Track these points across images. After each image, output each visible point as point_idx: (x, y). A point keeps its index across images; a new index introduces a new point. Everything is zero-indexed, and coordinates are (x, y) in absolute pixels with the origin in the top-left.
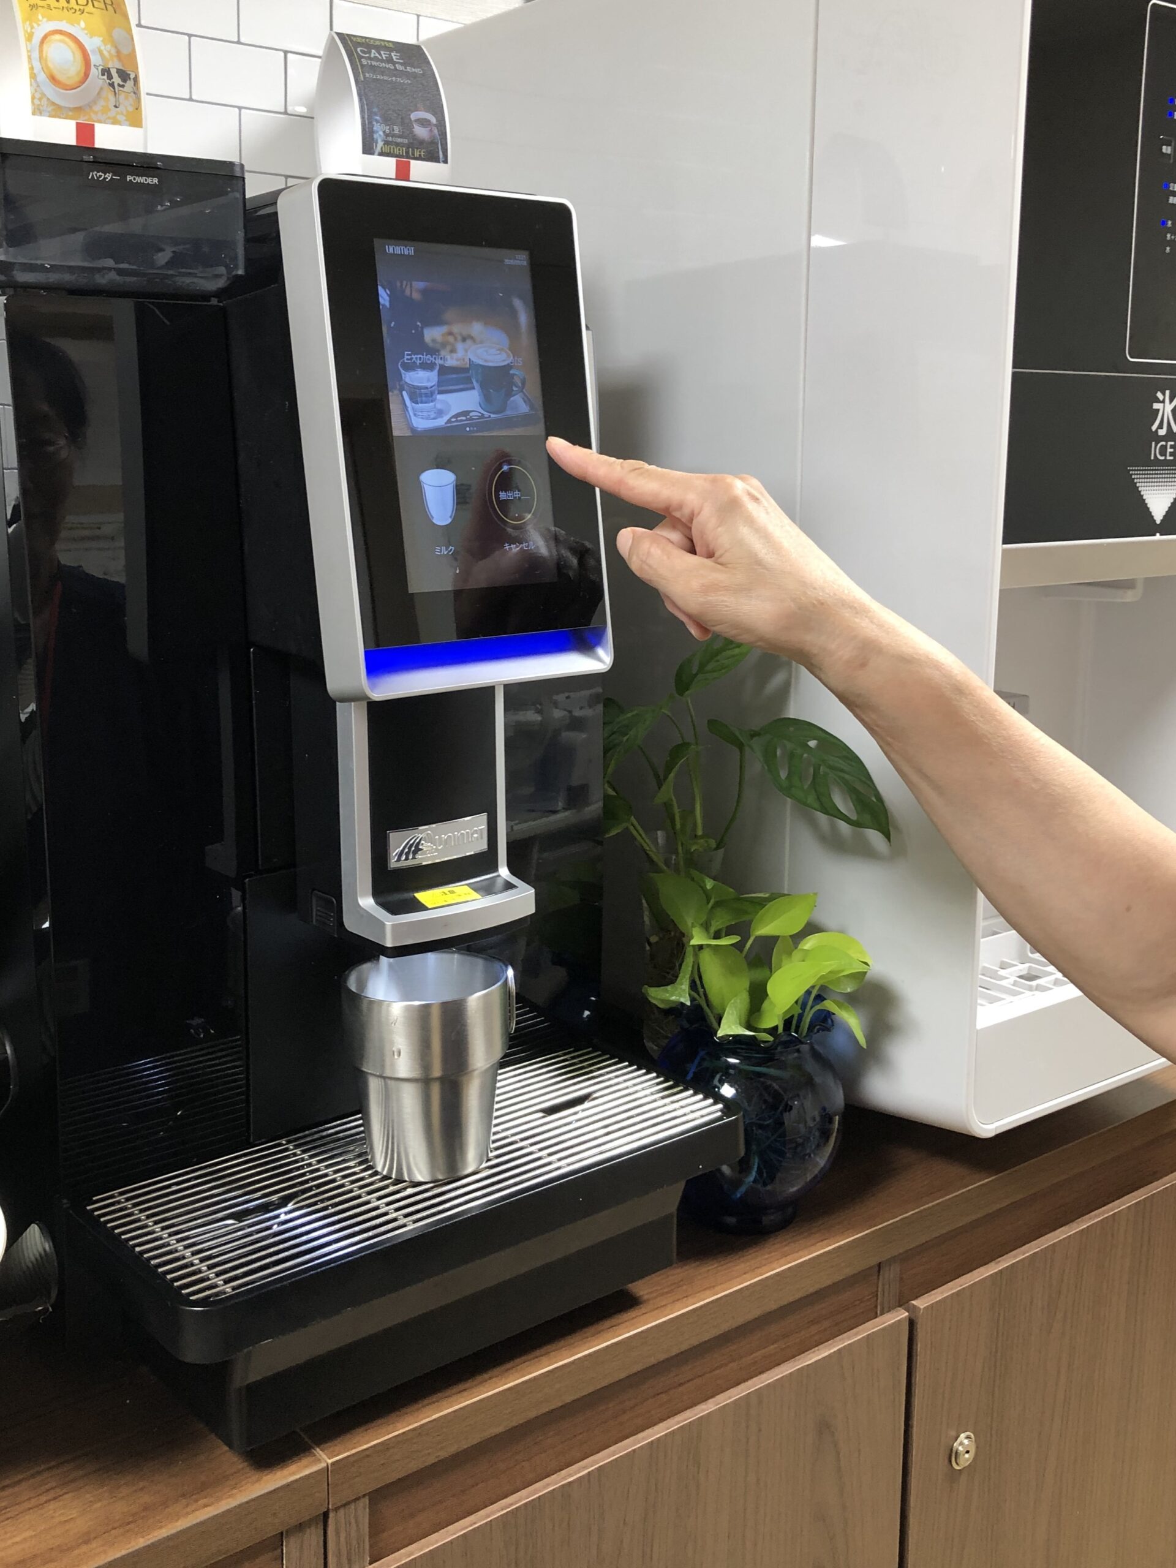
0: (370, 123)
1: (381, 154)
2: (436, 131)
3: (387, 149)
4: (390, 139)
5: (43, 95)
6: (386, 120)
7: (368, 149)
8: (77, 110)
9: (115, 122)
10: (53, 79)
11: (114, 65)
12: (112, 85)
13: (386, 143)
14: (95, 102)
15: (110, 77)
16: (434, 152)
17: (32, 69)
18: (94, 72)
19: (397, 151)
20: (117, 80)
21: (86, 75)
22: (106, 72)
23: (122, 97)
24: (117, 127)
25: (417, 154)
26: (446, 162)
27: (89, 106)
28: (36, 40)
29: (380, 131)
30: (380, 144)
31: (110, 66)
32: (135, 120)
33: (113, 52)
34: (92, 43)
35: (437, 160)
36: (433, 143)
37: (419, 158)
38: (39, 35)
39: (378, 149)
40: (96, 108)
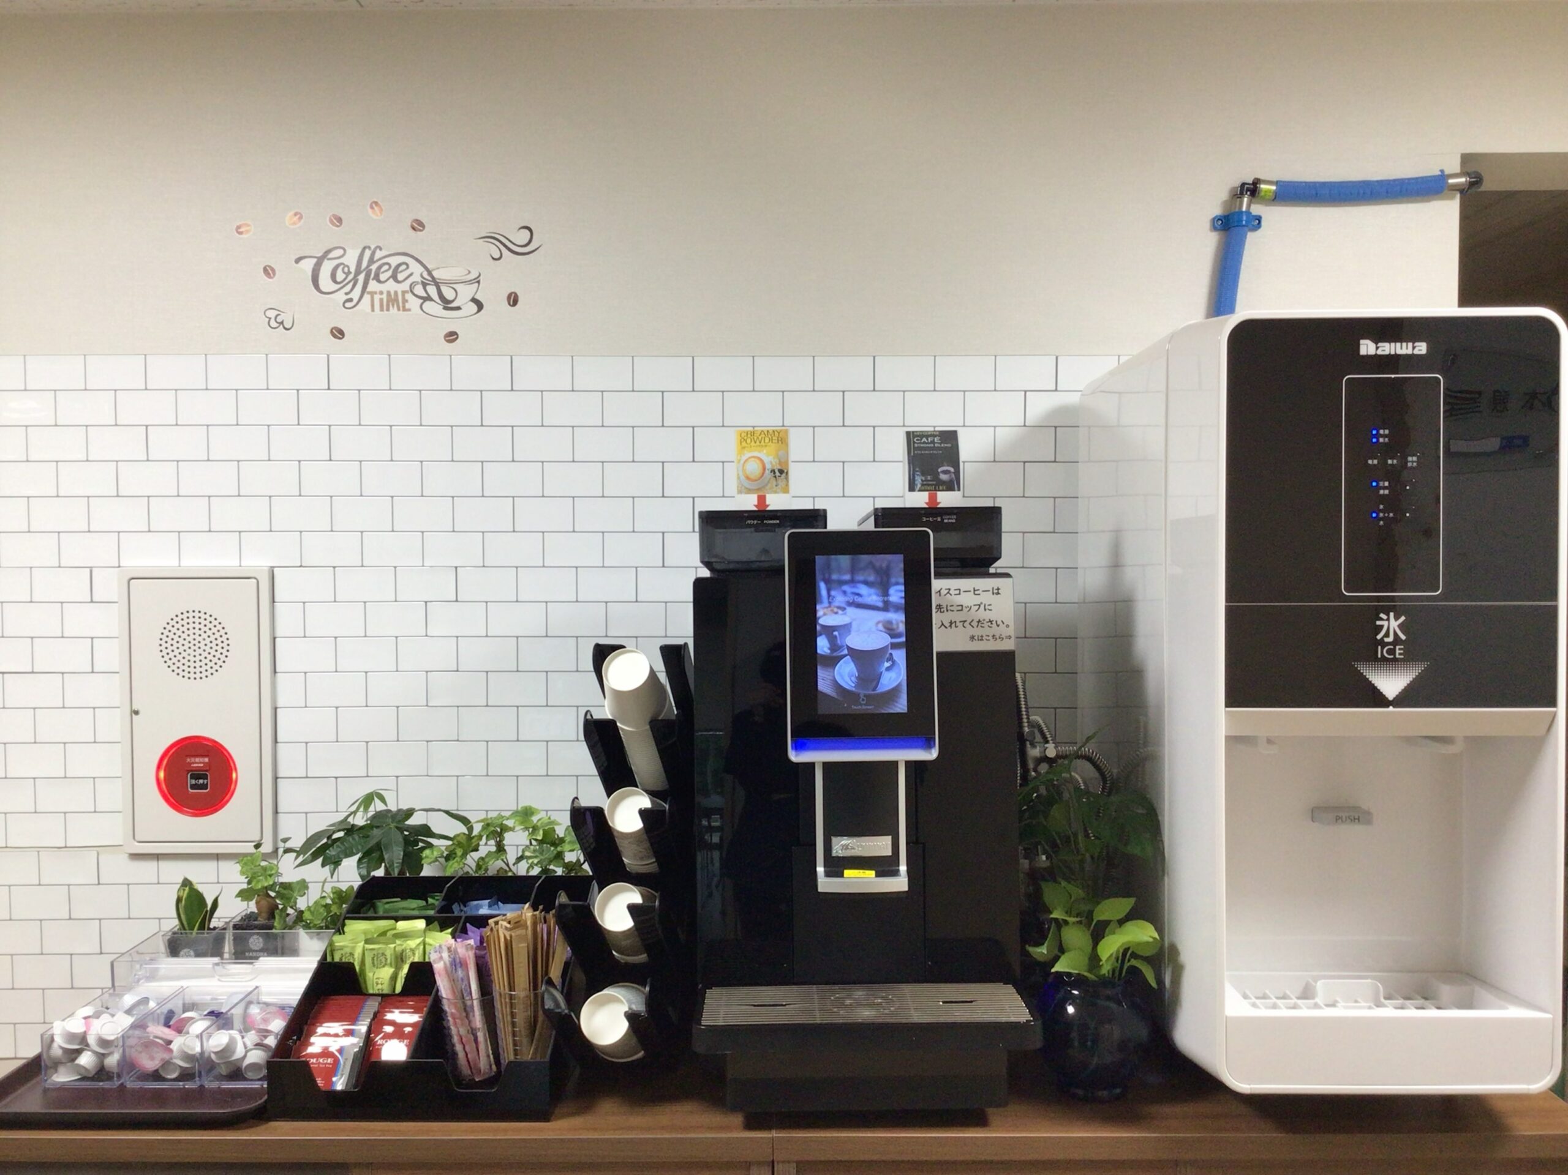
0: (914, 477)
1: (920, 491)
2: (953, 476)
3: (923, 488)
4: (925, 483)
5: (743, 485)
6: (923, 474)
7: (912, 488)
8: (758, 490)
9: (776, 492)
10: (748, 478)
11: (777, 467)
12: (775, 477)
13: (923, 485)
14: (766, 485)
15: (775, 473)
16: (952, 485)
17: (738, 475)
18: (767, 472)
19: (929, 488)
20: (778, 474)
21: (763, 474)
22: (773, 471)
23: (779, 482)
24: (777, 495)
25: (941, 488)
26: (959, 490)
27: (764, 487)
28: (742, 462)
29: (919, 480)
30: (919, 486)
31: (775, 468)
32: (786, 490)
33: (778, 462)
34: (766, 460)
35: (953, 490)
36: (951, 481)
37: (943, 490)
38: (744, 458)
39: (918, 488)
40: (768, 487)
